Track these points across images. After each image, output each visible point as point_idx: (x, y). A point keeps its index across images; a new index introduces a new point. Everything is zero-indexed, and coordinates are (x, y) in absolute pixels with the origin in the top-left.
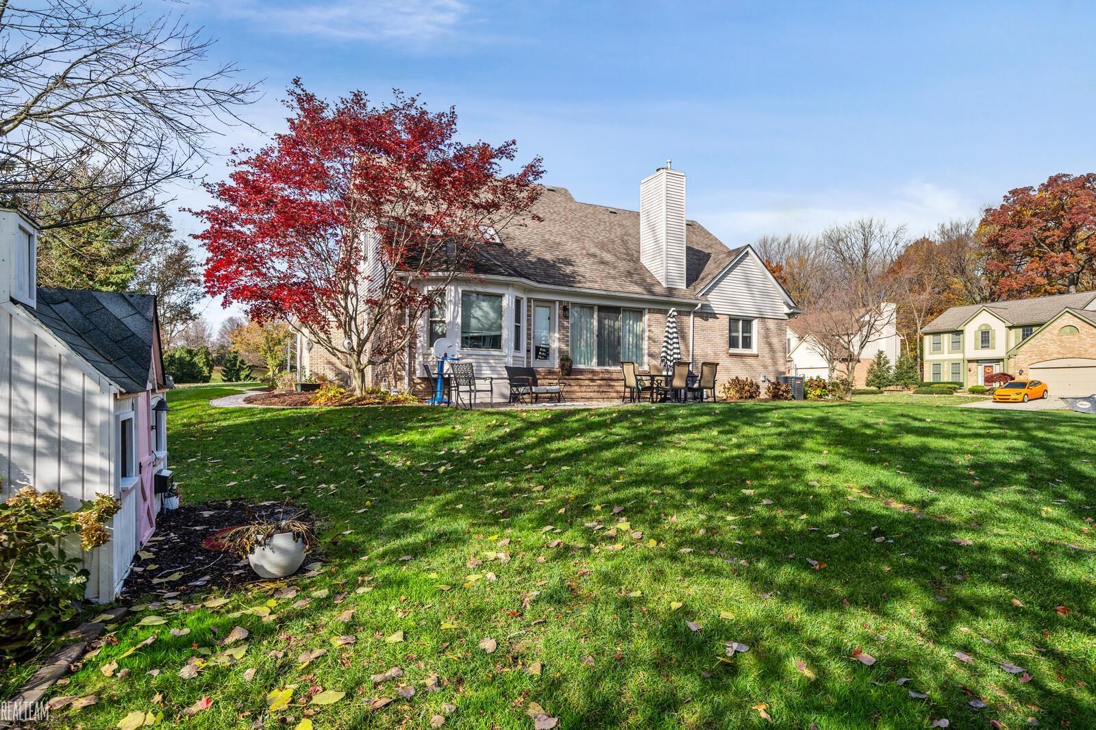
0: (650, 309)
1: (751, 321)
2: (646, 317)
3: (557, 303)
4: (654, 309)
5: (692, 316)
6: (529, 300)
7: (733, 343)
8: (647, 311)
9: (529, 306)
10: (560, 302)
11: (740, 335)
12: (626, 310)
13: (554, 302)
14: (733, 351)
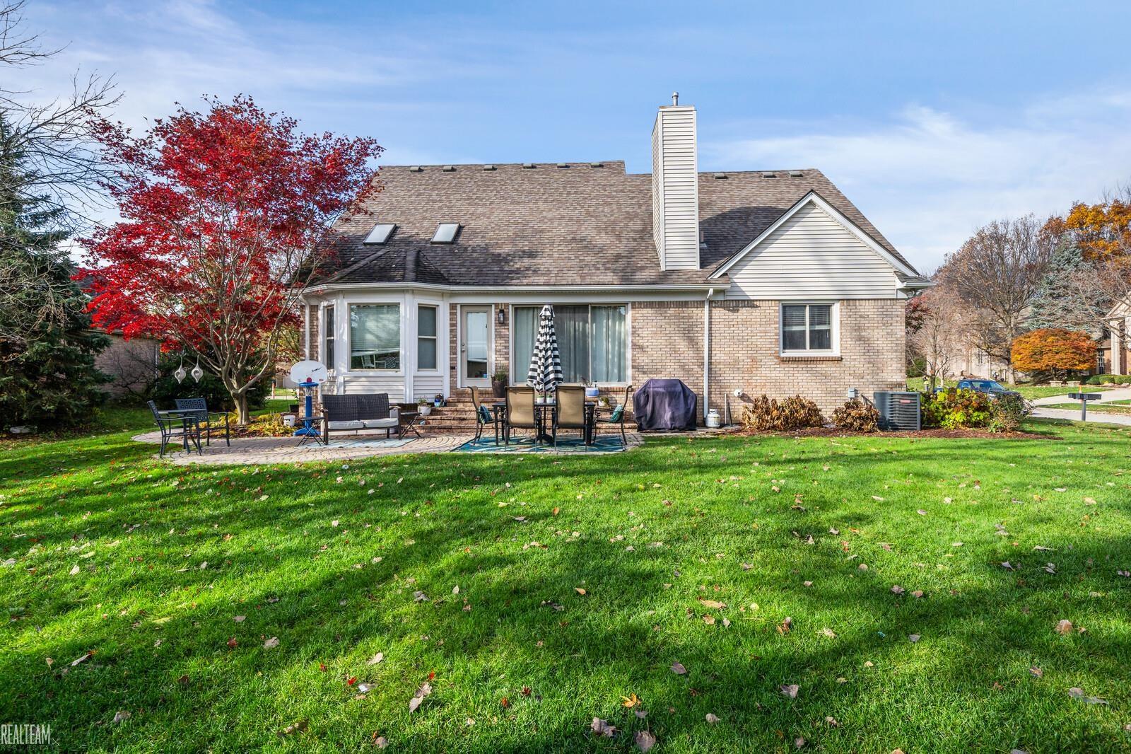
0: (633, 303)
1: (828, 307)
2: (630, 314)
3: (493, 306)
4: (640, 303)
5: (707, 307)
6: (453, 306)
7: (791, 341)
8: (630, 305)
9: (453, 314)
10: (497, 305)
11: (807, 328)
12: (596, 308)
13: (489, 305)
14: (791, 353)
